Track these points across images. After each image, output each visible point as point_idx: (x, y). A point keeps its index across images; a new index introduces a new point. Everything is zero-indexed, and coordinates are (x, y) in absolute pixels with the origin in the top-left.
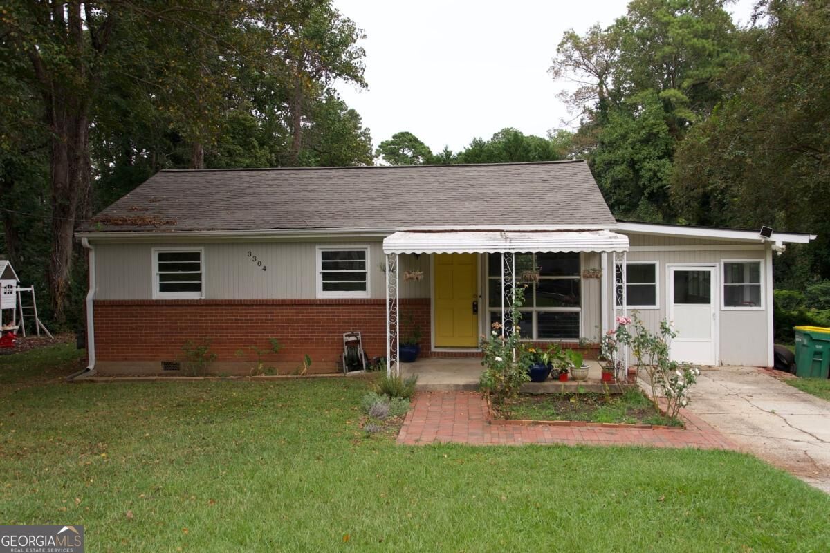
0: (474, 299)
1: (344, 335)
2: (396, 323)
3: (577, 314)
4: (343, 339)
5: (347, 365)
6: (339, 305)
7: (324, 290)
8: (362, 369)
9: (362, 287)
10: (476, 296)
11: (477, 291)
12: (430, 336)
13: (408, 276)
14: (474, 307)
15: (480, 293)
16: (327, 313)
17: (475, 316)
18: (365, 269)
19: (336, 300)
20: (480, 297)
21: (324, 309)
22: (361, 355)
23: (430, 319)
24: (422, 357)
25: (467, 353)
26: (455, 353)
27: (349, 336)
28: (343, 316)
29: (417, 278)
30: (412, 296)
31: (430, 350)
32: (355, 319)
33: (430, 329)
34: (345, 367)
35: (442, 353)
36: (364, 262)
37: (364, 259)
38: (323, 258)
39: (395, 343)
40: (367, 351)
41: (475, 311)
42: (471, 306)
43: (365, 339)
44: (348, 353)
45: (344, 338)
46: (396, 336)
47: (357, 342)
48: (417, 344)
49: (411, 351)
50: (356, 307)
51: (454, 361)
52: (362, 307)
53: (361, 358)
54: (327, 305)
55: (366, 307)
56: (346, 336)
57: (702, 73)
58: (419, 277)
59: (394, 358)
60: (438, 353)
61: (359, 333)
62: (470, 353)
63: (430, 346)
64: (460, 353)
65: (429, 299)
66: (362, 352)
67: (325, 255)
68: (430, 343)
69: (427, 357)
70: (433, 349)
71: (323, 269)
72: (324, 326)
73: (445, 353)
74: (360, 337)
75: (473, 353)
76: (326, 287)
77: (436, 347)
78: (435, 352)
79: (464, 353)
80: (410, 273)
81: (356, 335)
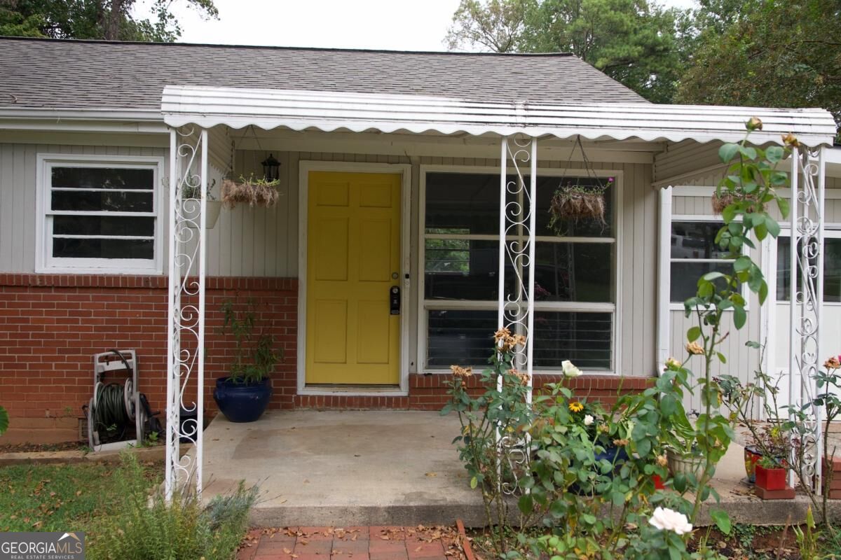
0: (393, 282)
1: (98, 356)
2: (197, 329)
3: (607, 316)
4: (92, 366)
5: (98, 427)
6: (87, 288)
7: (55, 255)
8: (135, 438)
9: (145, 251)
10: (396, 275)
11: (399, 266)
12: (295, 361)
13: (234, 189)
14: (392, 301)
15: (406, 270)
16: (59, 305)
17: (393, 317)
18: (151, 210)
19: (79, 277)
20: (407, 276)
21: (54, 298)
22: (133, 404)
23: (295, 324)
24: (276, 407)
25: (375, 398)
26: (350, 398)
27: (107, 359)
28: (97, 314)
29: (261, 199)
30: (258, 273)
31: (295, 391)
32: (125, 321)
33: (295, 346)
34: (92, 433)
35: (320, 397)
36: (151, 195)
37: (152, 187)
38: (55, 182)
39: (193, 381)
40: (149, 395)
41: (395, 307)
42: (386, 296)
43: (148, 367)
44: (101, 399)
45: (97, 364)
46: (196, 367)
47: (127, 373)
48: (265, 379)
49: (251, 395)
50: (127, 294)
51: (348, 417)
52: (140, 295)
53: (134, 411)
54: (58, 288)
55: (151, 294)
56: (101, 360)
57: (619, 51)
58: (268, 196)
59: (189, 431)
60: (313, 397)
61: (133, 353)
62: (382, 398)
63: (295, 383)
64: (362, 398)
65: (296, 280)
66: (136, 396)
67: (60, 176)
68: (295, 376)
69: (288, 407)
70: (302, 390)
71: (54, 208)
72: (52, 336)
73: (328, 397)
74: (133, 362)
75: (390, 398)
76: (61, 249)
77: (307, 385)
78: (305, 397)
79: (369, 398)
80: (239, 183)
81: (124, 359)
